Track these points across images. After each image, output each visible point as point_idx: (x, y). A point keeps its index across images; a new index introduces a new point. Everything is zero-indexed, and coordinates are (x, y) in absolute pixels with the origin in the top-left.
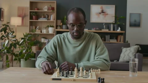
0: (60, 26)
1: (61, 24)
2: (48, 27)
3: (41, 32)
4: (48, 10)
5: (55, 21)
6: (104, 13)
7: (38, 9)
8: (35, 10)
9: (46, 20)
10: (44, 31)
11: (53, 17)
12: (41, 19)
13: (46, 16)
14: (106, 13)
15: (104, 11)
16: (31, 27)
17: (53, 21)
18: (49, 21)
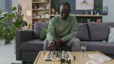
0: (54, 13)
1: (54, 11)
2: (45, 13)
3: (41, 17)
4: (45, 1)
5: (50, 9)
6: (85, 3)
7: (38, 1)
8: (36, 2)
9: (44, 9)
10: (43, 17)
11: (48, 7)
12: (40, 8)
13: (44, 6)
14: (87, 3)
15: (85, 1)
16: (34, 14)
17: (48, 9)
18: (46, 9)
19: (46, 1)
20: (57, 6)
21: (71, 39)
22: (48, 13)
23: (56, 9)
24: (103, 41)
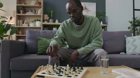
0: (47, 21)
1: (48, 18)
2: (35, 21)
3: (29, 26)
4: (35, 4)
5: (42, 15)
6: (87, 10)
7: (26, 4)
8: (22, 4)
9: (33, 14)
10: (32, 25)
11: (40, 12)
12: (28, 13)
13: (34, 11)
14: (89, 10)
15: (86, 8)
16: (19, 21)
17: (40, 14)
18: (37, 14)
19: (37, 5)
20: (52, 12)
21: (94, 50)
22: (39, 21)
23: (51, 16)
24: (121, 53)
